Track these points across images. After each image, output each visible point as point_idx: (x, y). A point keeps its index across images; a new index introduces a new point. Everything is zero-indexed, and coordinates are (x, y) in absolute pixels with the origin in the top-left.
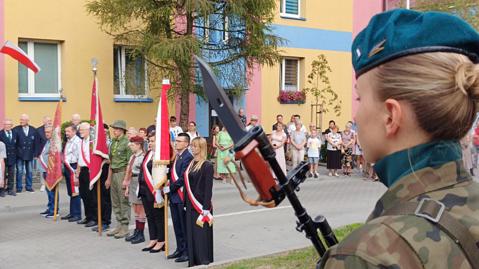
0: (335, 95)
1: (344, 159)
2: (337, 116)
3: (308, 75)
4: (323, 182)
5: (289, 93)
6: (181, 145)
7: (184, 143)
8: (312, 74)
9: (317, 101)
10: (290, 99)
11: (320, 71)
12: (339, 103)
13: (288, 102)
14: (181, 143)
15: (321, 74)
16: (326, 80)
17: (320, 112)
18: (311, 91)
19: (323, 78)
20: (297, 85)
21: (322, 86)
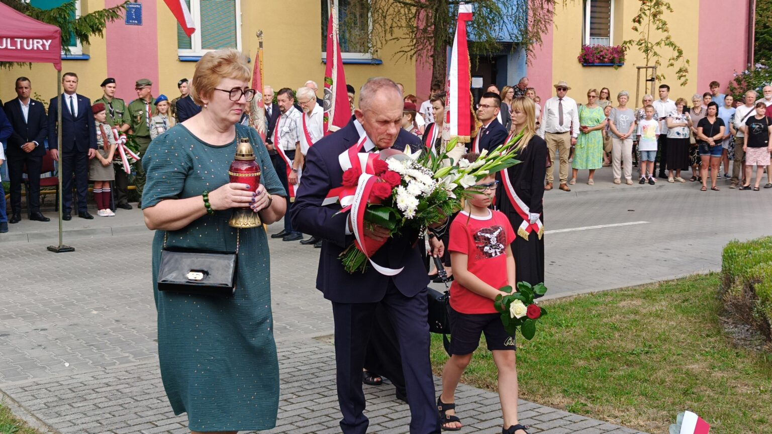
0: (678, 50)
1: (696, 154)
2: (682, 85)
3: (633, 18)
4: (663, 191)
5: (597, 48)
6: (488, 112)
7: (493, 109)
8: (640, 16)
9: (648, 61)
10: (599, 58)
11: (653, 10)
12: (686, 63)
13: (596, 64)
14: (489, 109)
15: (655, 16)
16: (663, 27)
17: (652, 80)
18: (637, 44)
19: (658, 22)
20: (609, 37)
21: (656, 36)
